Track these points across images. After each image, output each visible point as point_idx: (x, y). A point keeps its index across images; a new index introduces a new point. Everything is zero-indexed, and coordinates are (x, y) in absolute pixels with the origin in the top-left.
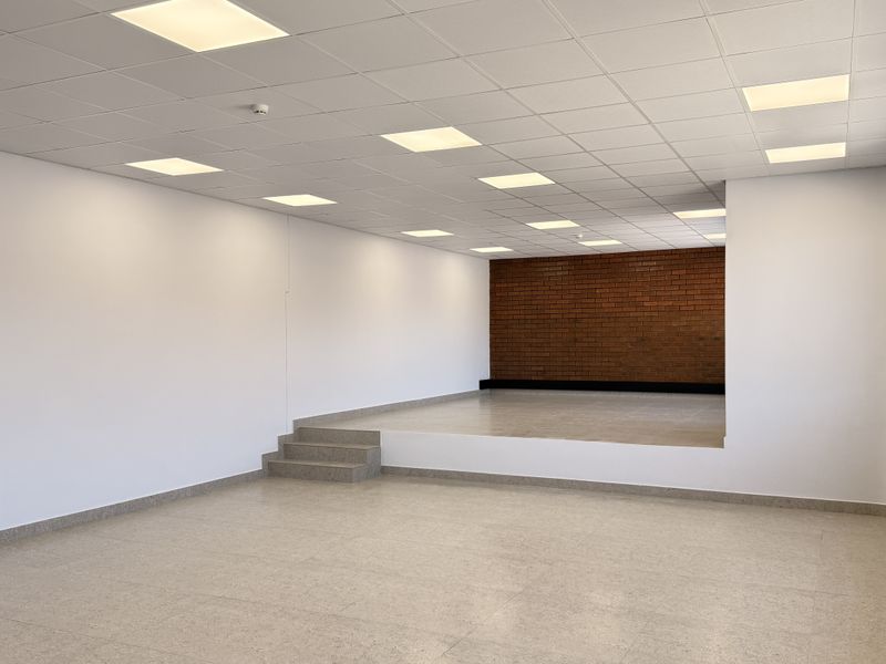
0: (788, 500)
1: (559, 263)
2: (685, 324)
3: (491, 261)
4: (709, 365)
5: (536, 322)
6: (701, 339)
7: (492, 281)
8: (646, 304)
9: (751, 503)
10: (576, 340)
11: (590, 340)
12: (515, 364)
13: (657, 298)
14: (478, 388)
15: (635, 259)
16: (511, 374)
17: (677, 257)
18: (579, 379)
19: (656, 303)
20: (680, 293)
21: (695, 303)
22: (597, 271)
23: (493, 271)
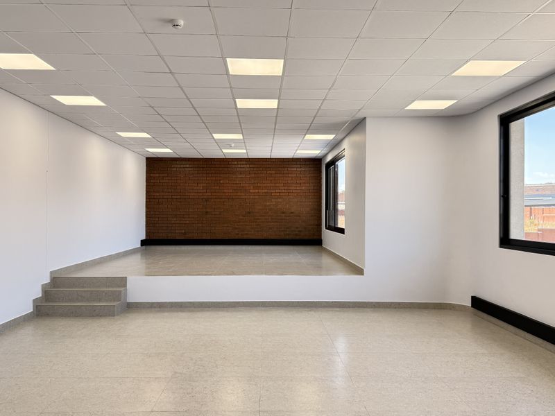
0: (399, 304)
1: (195, 163)
2: (274, 203)
3: (146, 158)
4: (287, 228)
5: (179, 200)
6: (283, 213)
7: (148, 172)
8: (251, 191)
9: (379, 307)
10: (207, 212)
11: (216, 213)
12: (164, 228)
13: (258, 187)
14: (139, 245)
15: (244, 163)
16: (162, 235)
17: (270, 163)
18: (209, 238)
19: (257, 191)
20: (272, 185)
21: (280, 191)
22: (221, 169)
23: (148, 165)
